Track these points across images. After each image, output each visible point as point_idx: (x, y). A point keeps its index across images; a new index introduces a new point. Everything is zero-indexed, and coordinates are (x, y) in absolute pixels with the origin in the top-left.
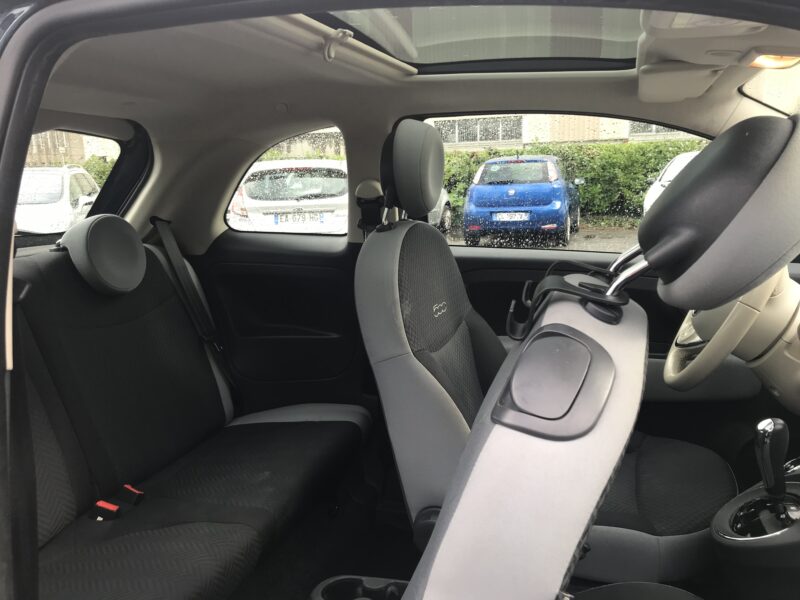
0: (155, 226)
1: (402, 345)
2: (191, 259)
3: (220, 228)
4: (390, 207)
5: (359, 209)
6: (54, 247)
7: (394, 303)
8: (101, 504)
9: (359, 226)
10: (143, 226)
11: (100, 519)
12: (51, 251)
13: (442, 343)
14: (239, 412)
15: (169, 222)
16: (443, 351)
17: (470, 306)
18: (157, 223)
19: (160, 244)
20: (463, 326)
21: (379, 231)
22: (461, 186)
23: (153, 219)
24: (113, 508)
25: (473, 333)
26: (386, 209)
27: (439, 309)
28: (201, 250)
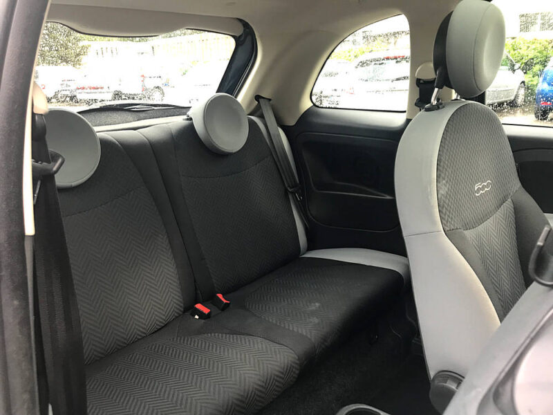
0: (259, 102)
1: (434, 223)
2: (285, 129)
3: (306, 104)
4: (440, 87)
5: (418, 89)
6: (185, 117)
7: (430, 182)
8: (199, 306)
9: (416, 104)
10: (250, 104)
11: (197, 317)
12: (184, 120)
13: (482, 220)
14: (311, 247)
15: (270, 100)
16: (481, 228)
17: (520, 184)
18: (261, 100)
19: (262, 117)
20: (508, 204)
21: (428, 110)
22: (537, 68)
23: (258, 98)
24: (206, 311)
25: (518, 211)
26: (436, 90)
27: (483, 188)
28: (292, 122)
